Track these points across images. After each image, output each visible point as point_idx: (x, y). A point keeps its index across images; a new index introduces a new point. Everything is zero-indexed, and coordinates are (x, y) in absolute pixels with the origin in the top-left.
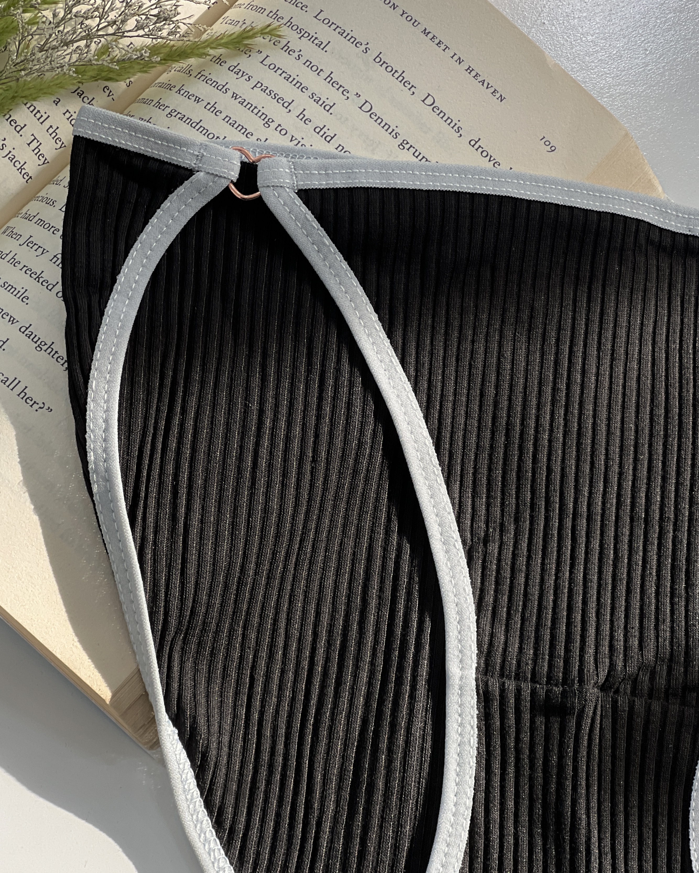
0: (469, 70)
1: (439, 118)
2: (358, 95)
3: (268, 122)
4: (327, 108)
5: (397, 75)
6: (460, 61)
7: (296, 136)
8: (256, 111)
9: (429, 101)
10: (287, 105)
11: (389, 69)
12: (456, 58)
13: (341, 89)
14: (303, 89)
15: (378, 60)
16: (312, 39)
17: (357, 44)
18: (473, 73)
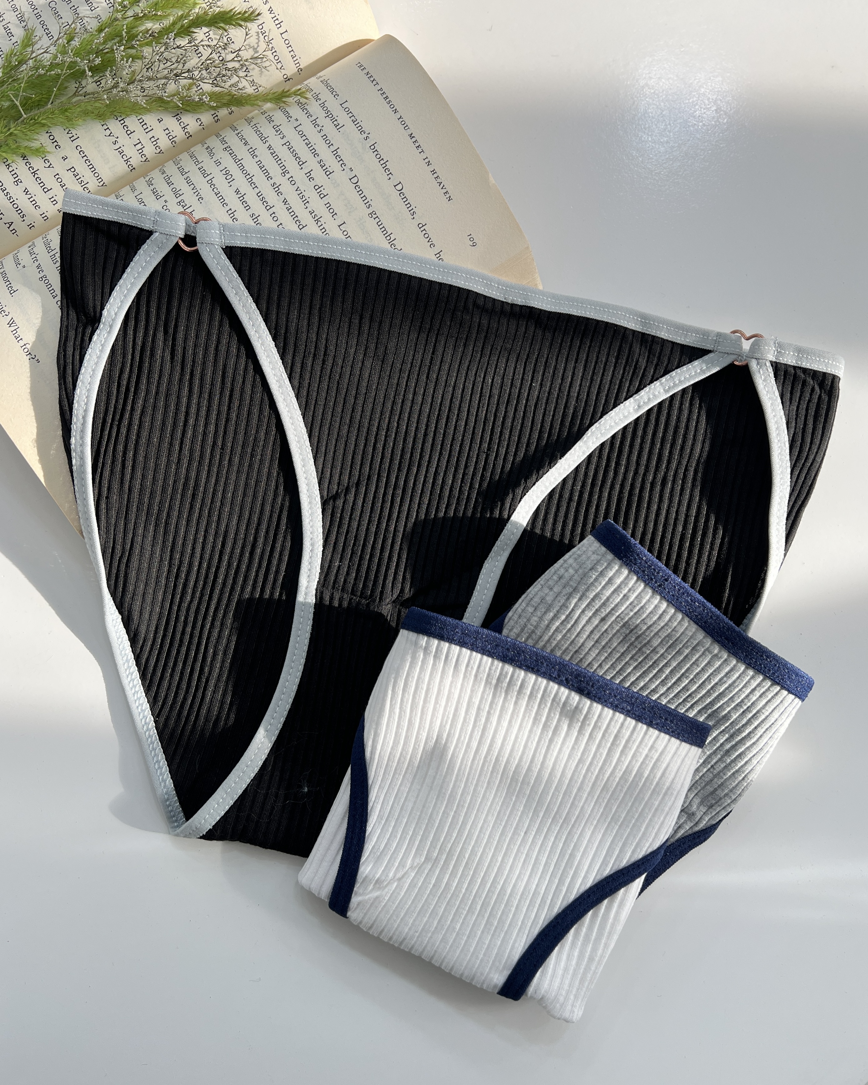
0: (434, 172)
1: (402, 201)
2: (351, 170)
3: (284, 174)
4: (328, 173)
5: (382, 162)
6: (429, 164)
7: (300, 188)
8: (279, 162)
9: (399, 187)
10: (301, 164)
11: (378, 156)
12: (427, 160)
13: (341, 162)
14: (315, 154)
15: (372, 147)
16: (334, 120)
17: (362, 132)
18: (435, 175)
